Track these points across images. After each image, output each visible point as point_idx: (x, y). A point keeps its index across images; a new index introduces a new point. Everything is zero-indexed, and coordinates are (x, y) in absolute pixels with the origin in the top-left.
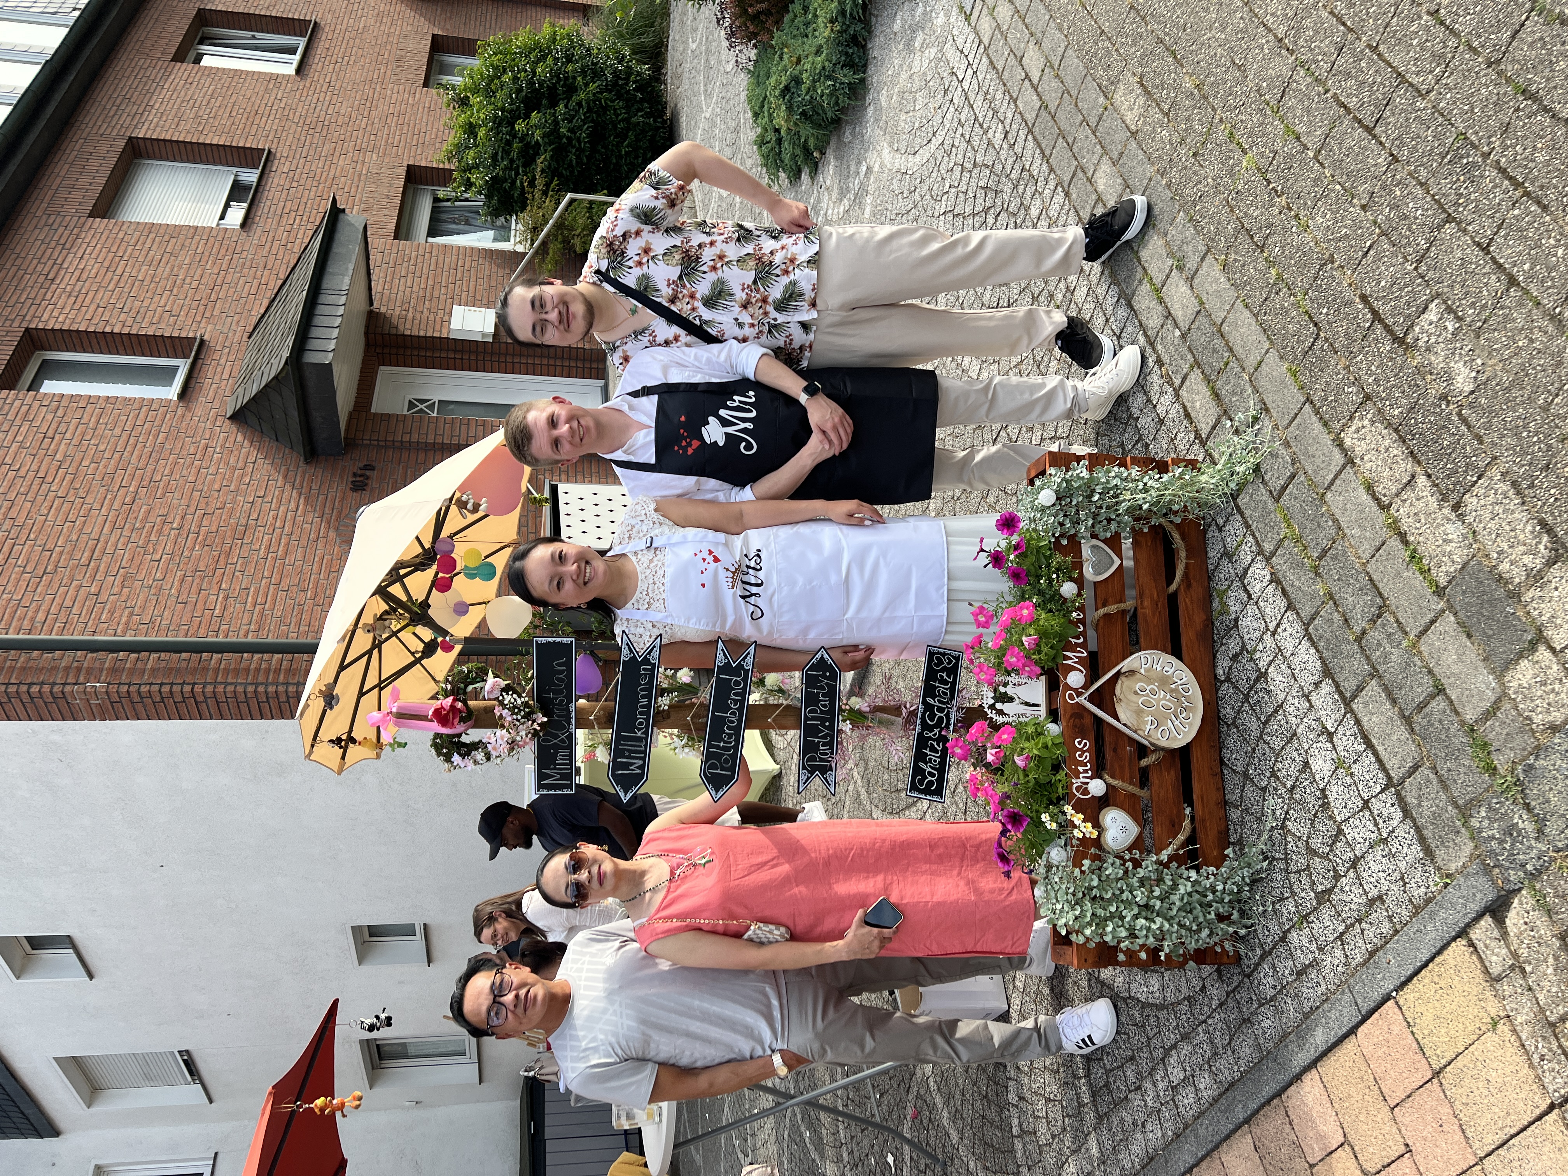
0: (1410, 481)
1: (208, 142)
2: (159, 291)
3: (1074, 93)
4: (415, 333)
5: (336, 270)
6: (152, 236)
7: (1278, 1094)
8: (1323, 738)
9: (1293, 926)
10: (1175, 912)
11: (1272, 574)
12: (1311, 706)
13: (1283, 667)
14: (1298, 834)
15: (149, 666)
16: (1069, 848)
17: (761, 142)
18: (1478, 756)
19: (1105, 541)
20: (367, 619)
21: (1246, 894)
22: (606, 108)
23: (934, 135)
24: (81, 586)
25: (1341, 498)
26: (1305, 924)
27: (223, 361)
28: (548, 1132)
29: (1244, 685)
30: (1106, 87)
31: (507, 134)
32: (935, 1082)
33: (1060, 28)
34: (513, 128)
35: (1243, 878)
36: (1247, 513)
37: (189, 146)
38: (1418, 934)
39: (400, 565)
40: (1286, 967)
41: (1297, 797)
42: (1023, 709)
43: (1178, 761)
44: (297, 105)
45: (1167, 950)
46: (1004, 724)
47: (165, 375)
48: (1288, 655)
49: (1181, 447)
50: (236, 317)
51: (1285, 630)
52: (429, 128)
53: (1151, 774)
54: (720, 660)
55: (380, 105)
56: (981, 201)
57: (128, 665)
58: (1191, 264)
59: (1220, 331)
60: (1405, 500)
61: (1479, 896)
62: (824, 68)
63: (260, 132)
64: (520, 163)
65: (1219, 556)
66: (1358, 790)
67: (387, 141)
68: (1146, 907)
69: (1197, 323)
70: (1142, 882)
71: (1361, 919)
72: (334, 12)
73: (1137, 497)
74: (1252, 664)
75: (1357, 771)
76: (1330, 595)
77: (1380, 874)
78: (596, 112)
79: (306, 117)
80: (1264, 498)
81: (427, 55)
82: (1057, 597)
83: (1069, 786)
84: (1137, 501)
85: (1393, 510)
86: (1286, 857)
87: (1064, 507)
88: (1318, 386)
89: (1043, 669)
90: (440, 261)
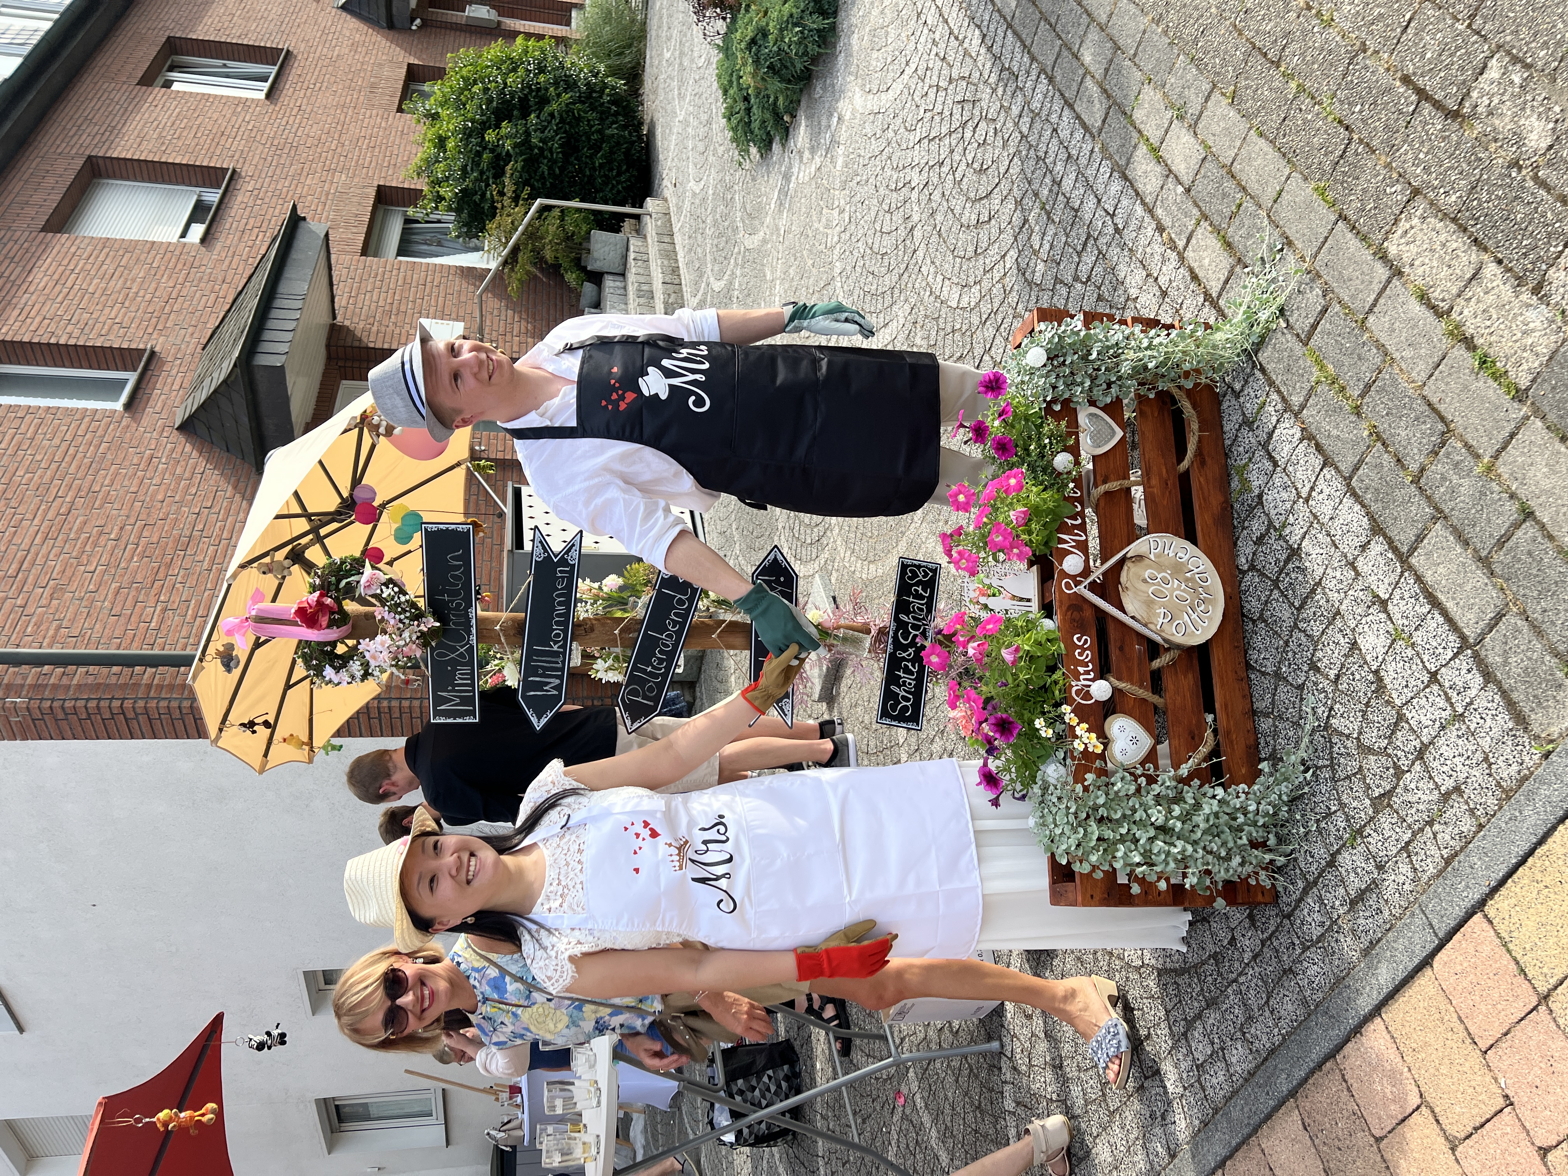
0: (1475, 274)
1: (171, 161)
2: (110, 303)
4: (379, 345)
5: (294, 275)
6: (106, 250)
7: (1331, 1055)
8: (1374, 609)
9: (1344, 845)
10: (1199, 834)
11: (1303, 430)
12: (1358, 574)
13: (1320, 536)
14: (1347, 732)
15: (75, 680)
16: (1069, 761)
17: (730, 116)
19: (1105, 409)
21: (1284, 813)
22: (579, 119)
23: (907, 65)
25: (1387, 319)
26: (1359, 840)
27: (173, 373)
29: (1272, 570)
31: (477, 145)
34: (483, 138)
35: (1280, 796)
36: (1270, 367)
37: (152, 165)
38: (1512, 823)
40: (1336, 897)
41: (1343, 687)
42: (1011, 604)
43: (1196, 662)
44: (265, 127)
45: (1191, 879)
47: (111, 388)
50: (191, 329)
51: (1321, 492)
52: (401, 150)
53: (1164, 678)
55: (351, 128)
56: (958, 116)
57: (52, 680)
58: (1193, 109)
59: (1230, 172)
60: (1470, 298)
62: (792, 14)
63: (225, 152)
64: (490, 174)
65: (1237, 426)
66: (1422, 662)
67: (357, 162)
68: (1163, 829)
69: (1202, 171)
70: (1158, 799)
71: (1433, 820)
72: (308, 41)
73: (1141, 355)
74: (1281, 542)
75: (1420, 639)
76: (1377, 435)
77: (1456, 760)
78: (568, 124)
79: (273, 138)
80: (1290, 345)
81: (402, 82)
82: (1049, 469)
83: (1067, 689)
84: (1141, 360)
85: (1454, 315)
86: (1332, 762)
87: (1056, 367)
88: (1352, 198)
89: (1034, 555)
90: (408, 277)
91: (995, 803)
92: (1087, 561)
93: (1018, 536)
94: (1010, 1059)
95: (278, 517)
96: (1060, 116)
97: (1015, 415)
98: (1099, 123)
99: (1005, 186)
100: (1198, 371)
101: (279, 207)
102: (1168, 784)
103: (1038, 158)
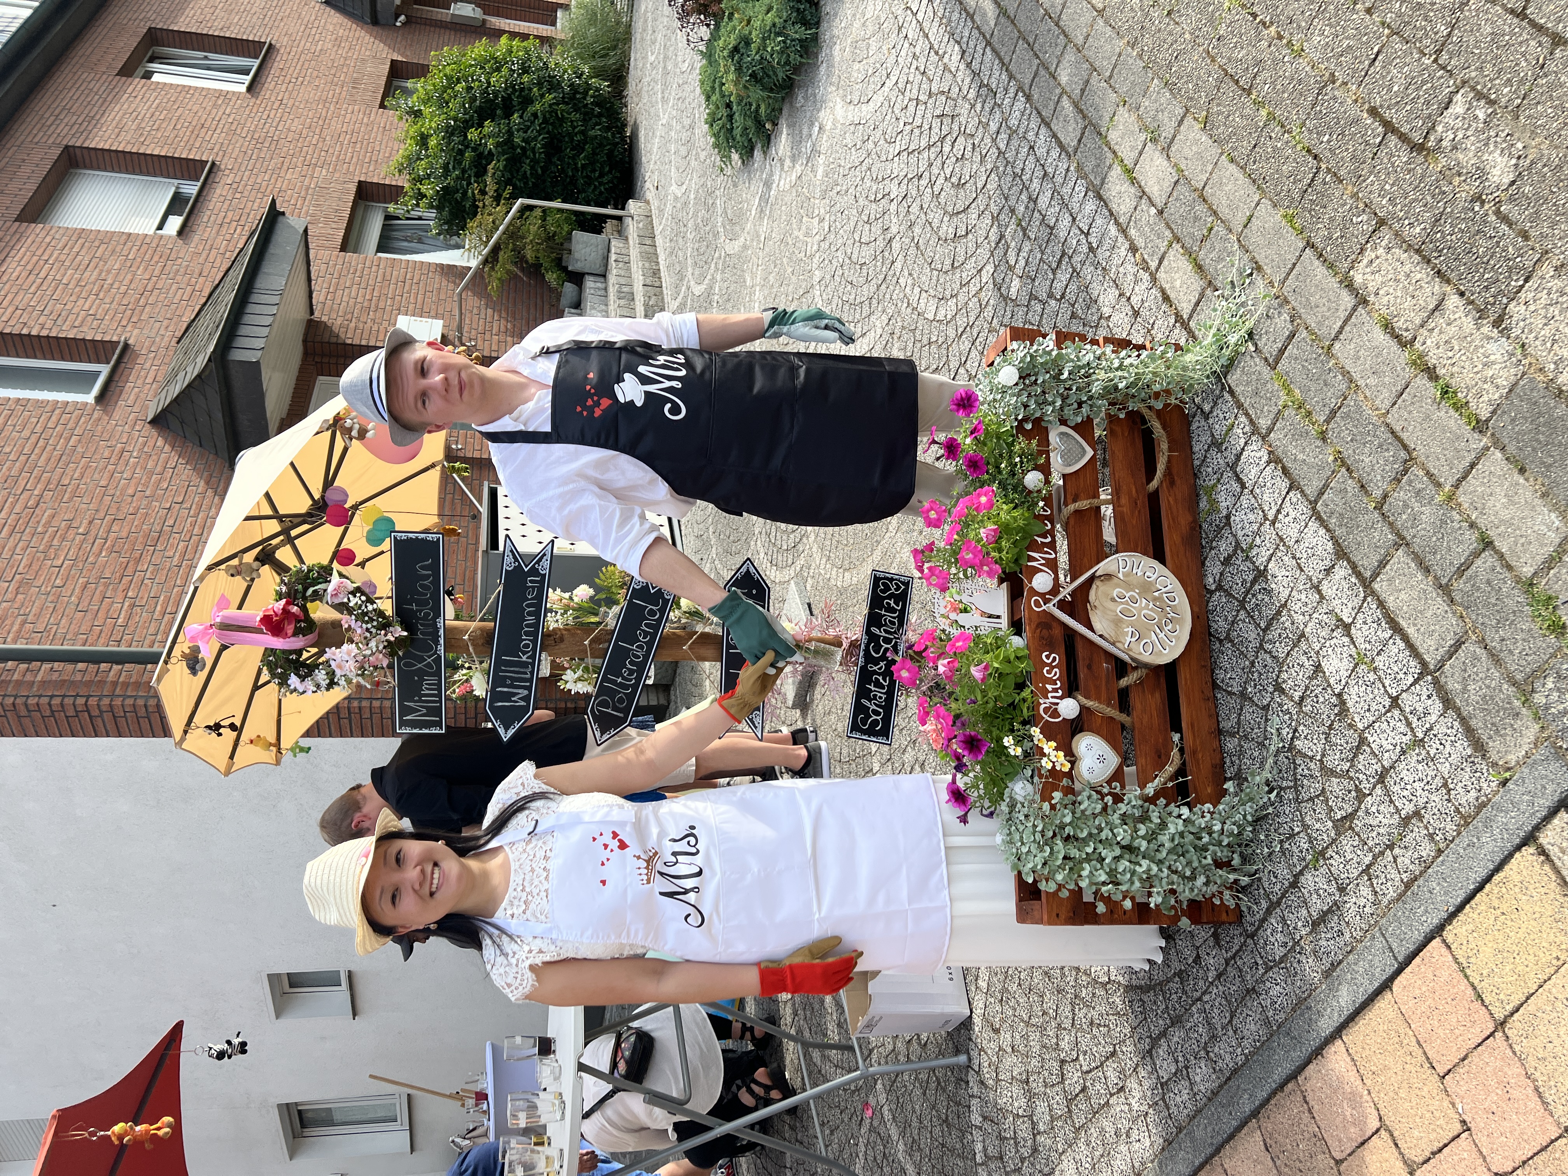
0: (1438, 306)
1: (149, 152)
2: (84, 295)
4: (356, 342)
5: (271, 271)
6: (82, 240)
7: (1293, 1077)
8: (1337, 633)
9: (1307, 866)
10: (1164, 854)
11: (1270, 453)
12: (1322, 597)
13: (1285, 558)
14: (1310, 754)
16: (1036, 779)
17: (712, 121)
18: (1540, 615)
19: (1075, 428)
21: (1248, 833)
22: (562, 120)
23: (888, 77)
25: (1352, 346)
26: (1321, 862)
27: (147, 366)
29: (1238, 590)
31: (459, 143)
34: (466, 137)
35: (1245, 816)
36: (1239, 390)
37: (127, 156)
38: (1469, 849)
40: (1299, 918)
41: (1307, 709)
42: (981, 621)
43: (1163, 681)
44: (246, 120)
47: (83, 381)
50: (166, 322)
51: (1288, 515)
52: (383, 147)
53: (1131, 695)
55: (333, 122)
56: (937, 130)
58: (1167, 132)
59: (1201, 196)
60: (1433, 329)
61: (1550, 788)
62: (774, 25)
63: (205, 144)
64: (472, 172)
65: (1206, 447)
66: (1384, 686)
67: (338, 157)
68: (1129, 849)
69: (1175, 194)
70: (1124, 818)
71: (1394, 844)
72: (291, 35)
73: (1112, 375)
74: (1248, 564)
75: (1382, 664)
76: (1341, 461)
77: (1415, 785)
78: (552, 124)
79: (254, 132)
80: (1258, 368)
81: (385, 79)
82: (1020, 487)
83: (1035, 706)
84: (1112, 380)
85: (1417, 345)
86: (1296, 784)
87: (1028, 386)
88: (1320, 225)
89: (1004, 572)
90: (388, 274)
91: (964, 820)
92: (1056, 579)
93: (988, 553)
94: (978, 1073)
95: (248, 518)
96: (1037, 134)
97: (987, 433)
98: (1075, 142)
99: (982, 201)
100: (1168, 392)
101: (258, 201)
102: (1134, 803)
103: (1015, 175)
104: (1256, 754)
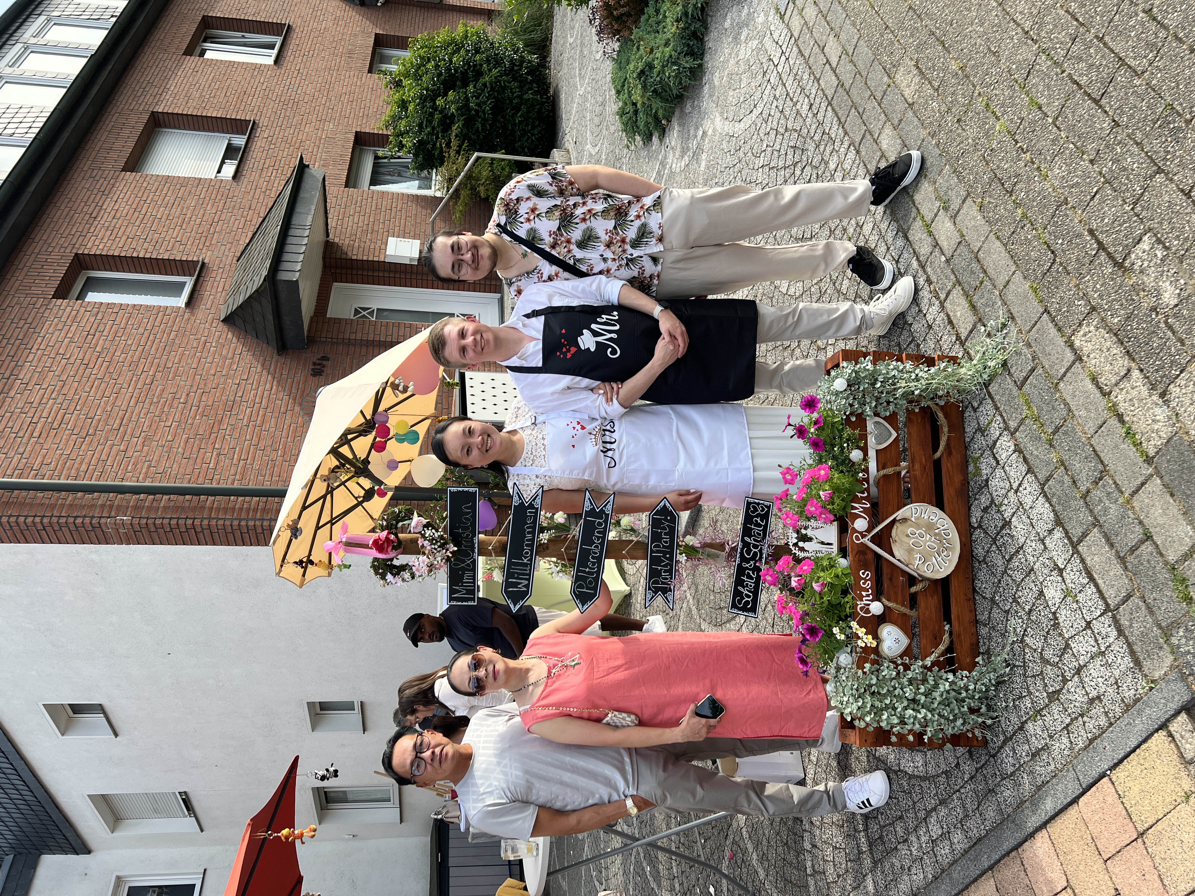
0: (1126, 374)
1: (209, 115)
2: (172, 226)
3: (864, 74)
4: (360, 258)
5: (302, 211)
6: (168, 185)
7: (1016, 848)
8: (1054, 573)
9: (1029, 718)
10: (936, 705)
11: (1015, 445)
12: (1046, 548)
13: (1023, 517)
14: (1034, 647)
15: (162, 505)
16: (854, 654)
17: (622, 113)
18: (1177, 589)
19: (885, 419)
20: (324, 471)
21: (992, 693)
22: (504, 88)
23: (755, 107)
24: (113, 445)
25: (1071, 387)
26: (1039, 717)
27: (218, 278)
28: (452, 862)
29: (992, 531)
30: (890, 69)
31: (430, 108)
32: (747, 831)
33: (854, 24)
34: (435, 103)
35: (990, 680)
36: (997, 398)
37: (195, 118)
38: (1128, 726)
39: (348, 431)
40: (1023, 750)
41: (1034, 618)
42: (819, 547)
43: (940, 589)
44: (275, 87)
45: (929, 734)
46: (804, 558)
47: (175, 289)
48: (1027, 508)
49: (945, 346)
50: (228, 246)
51: (1025, 489)
52: (372, 103)
53: (918, 598)
54: (587, 506)
55: (336, 86)
56: (791, 157)
57: (146, 504)
58: (955, 204)
59: (976, 257)
60: (1122, 389)
61: (1177, 698)
62: (671, 56)
63: (247, 107)
64: (439, 129)
65: (974, 431)
66: (1082, 613)
67: (340, 114)
68: (913, 701)
69: (958, 251)
70: (911, 682)
71: (1084, 714)
72: (303, 17)
74: (999, 515)
75: (1081, 599)
76: (1061, 462)
77: (1098, 679)
78: (497, 91)
79: (281, 96)
80: (1009, 386)
81: (371, 49)
82: (847, 461)
83: (854, 606)
84: (910, 388)
85: (1112, 397)
86: (1024, 664)
87: (853, 392)
88: (1054, 300)
89: (835, 517)
90: (379, 204)
93: (825, 507)
97: (825, 423)
100: (948, 395)
101: (286, 150)
102: (918, 670)
104: (1000, 640)
